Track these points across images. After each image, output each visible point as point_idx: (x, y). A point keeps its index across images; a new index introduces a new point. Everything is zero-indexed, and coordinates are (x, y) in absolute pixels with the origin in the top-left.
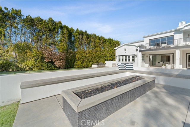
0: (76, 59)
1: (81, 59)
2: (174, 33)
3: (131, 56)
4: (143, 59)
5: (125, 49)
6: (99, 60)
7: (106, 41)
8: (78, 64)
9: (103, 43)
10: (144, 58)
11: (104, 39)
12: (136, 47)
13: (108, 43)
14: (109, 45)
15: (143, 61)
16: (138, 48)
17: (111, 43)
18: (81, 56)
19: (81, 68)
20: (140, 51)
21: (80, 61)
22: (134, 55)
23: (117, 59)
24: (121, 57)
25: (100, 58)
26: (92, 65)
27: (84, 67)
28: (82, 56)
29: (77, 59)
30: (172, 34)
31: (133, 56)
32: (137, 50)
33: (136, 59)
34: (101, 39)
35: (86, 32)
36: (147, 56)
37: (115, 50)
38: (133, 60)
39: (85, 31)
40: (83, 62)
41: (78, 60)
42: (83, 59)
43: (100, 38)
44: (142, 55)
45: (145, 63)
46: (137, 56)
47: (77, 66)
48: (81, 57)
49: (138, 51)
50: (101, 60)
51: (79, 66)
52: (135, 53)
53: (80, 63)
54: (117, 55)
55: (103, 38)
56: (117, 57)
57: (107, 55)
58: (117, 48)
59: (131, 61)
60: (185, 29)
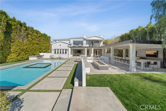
0: (11, 52)
3: (64, 50)
5: (60, 45)
7: (42, 36)
8: (12, 57)
11: (41, 34)
14: (44, 39)
16: (69, 45)
19: (16, 61)
20: (70, 47)
21: (15, 54)
23: (53, 52)
24: (57, 50)
26: (29, 58)
27: (19, 61)
28: (19, 49)
30: (82, 40)
31: (66, 50)
32: (68, 47)
33: (67, 52)
34: (38, 33)
35: (25, 24)
37: (52, 44)
38: (66, 53)
40: (19, 55)
41: (14, 53)
44: (71, 49)
46: (68, 50)
48: (17, 50)
49: (69, 47)
50: (36, 52)
51: (13, 60)
52: (67, 48)
53: (16, 56)
54: (53, 48)
56: (53, 50)
57: (42, 48)
58: (54, 43)
59: (64, 53)
60: (87, 39)
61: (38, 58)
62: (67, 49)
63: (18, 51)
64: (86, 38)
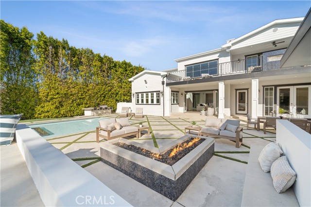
0: (41, 99)
1: (54, 98)
2: (218, 55)
3: (155, 94)
4: (175, 98)
5: (145, 81)
6: (103, 100)
7: (117, 67)
8: (46, 110)
9: (110, 68)
10: (177, 97)
11: (113, 62)
12: (162, 76)
13: (120, 70)
14: (123, 73)
15: (175, 103)
16: (165, 79)
17: (126, 71)
18: (53, 92)
19: (57, 117)
20: (168, 85)
21: (50, 103)
22: (159, 91)
23: (134, 99)
24: (140, 95)
25: (104, 97)
26: (85, 112)
27: (65, 116)
28: (58, 93)
29: (44, 99)
30: (215, 57)
31: (158, 93)
32: (163, 83)
33: (161, 99)
34: (104, 61)
35: (66, 42)
36: (182, 94)
37: (131, 81)
38: (158, 101)
39: (63, 40)
40: (62, 106)
41: (47, 101)
42: (60, 99)
43: (102, 59)
44: (172, 91)
45: (180, 106)
46: (163, 93)
47: (43, 115)
48: (53, 95)
49: (165, 85)
50: (107, 101)
51: (50, 114)
52: (161, 88)
53: (53, 107)
54: (133, 91)
55: (110, 60)
56: (134, 94)
57: (119, 92)
58: (135, 79)
59: (155, 102)
60: (233, 48)
61: (97, 113)
62: (161, 90)
63: (56, 98)
64: (229, 44)
